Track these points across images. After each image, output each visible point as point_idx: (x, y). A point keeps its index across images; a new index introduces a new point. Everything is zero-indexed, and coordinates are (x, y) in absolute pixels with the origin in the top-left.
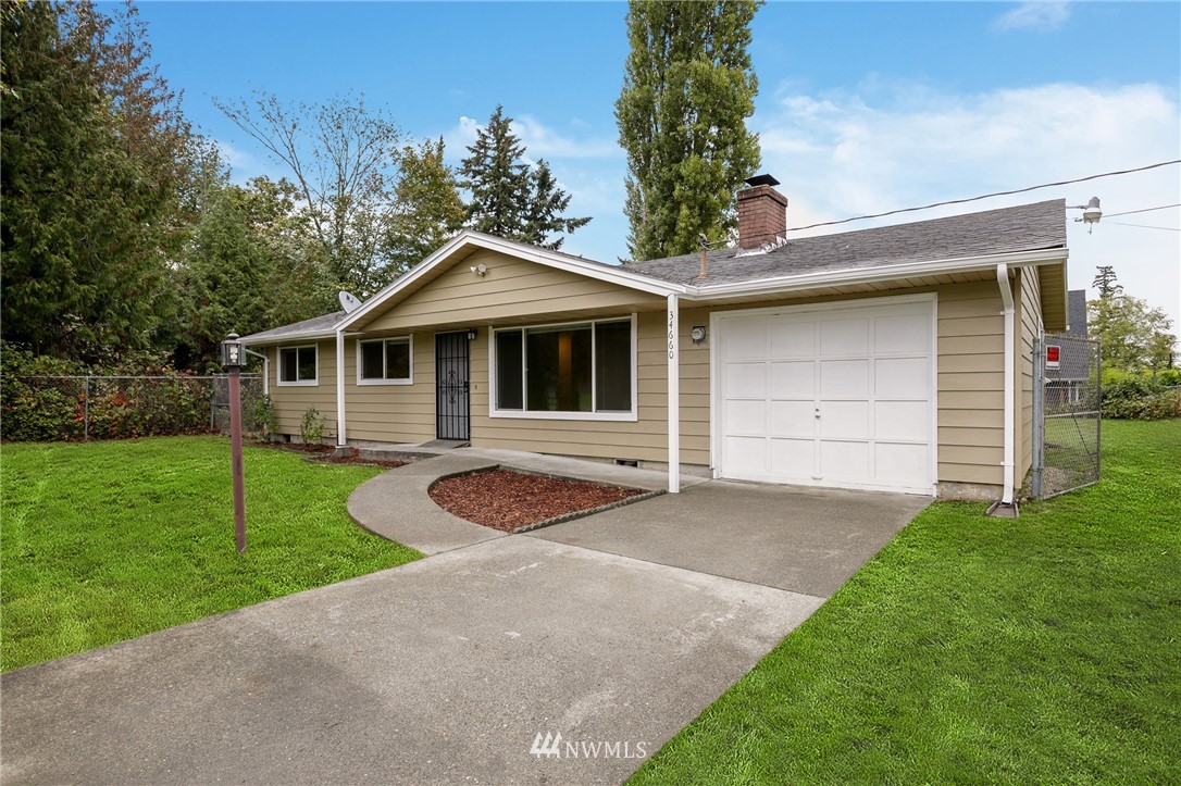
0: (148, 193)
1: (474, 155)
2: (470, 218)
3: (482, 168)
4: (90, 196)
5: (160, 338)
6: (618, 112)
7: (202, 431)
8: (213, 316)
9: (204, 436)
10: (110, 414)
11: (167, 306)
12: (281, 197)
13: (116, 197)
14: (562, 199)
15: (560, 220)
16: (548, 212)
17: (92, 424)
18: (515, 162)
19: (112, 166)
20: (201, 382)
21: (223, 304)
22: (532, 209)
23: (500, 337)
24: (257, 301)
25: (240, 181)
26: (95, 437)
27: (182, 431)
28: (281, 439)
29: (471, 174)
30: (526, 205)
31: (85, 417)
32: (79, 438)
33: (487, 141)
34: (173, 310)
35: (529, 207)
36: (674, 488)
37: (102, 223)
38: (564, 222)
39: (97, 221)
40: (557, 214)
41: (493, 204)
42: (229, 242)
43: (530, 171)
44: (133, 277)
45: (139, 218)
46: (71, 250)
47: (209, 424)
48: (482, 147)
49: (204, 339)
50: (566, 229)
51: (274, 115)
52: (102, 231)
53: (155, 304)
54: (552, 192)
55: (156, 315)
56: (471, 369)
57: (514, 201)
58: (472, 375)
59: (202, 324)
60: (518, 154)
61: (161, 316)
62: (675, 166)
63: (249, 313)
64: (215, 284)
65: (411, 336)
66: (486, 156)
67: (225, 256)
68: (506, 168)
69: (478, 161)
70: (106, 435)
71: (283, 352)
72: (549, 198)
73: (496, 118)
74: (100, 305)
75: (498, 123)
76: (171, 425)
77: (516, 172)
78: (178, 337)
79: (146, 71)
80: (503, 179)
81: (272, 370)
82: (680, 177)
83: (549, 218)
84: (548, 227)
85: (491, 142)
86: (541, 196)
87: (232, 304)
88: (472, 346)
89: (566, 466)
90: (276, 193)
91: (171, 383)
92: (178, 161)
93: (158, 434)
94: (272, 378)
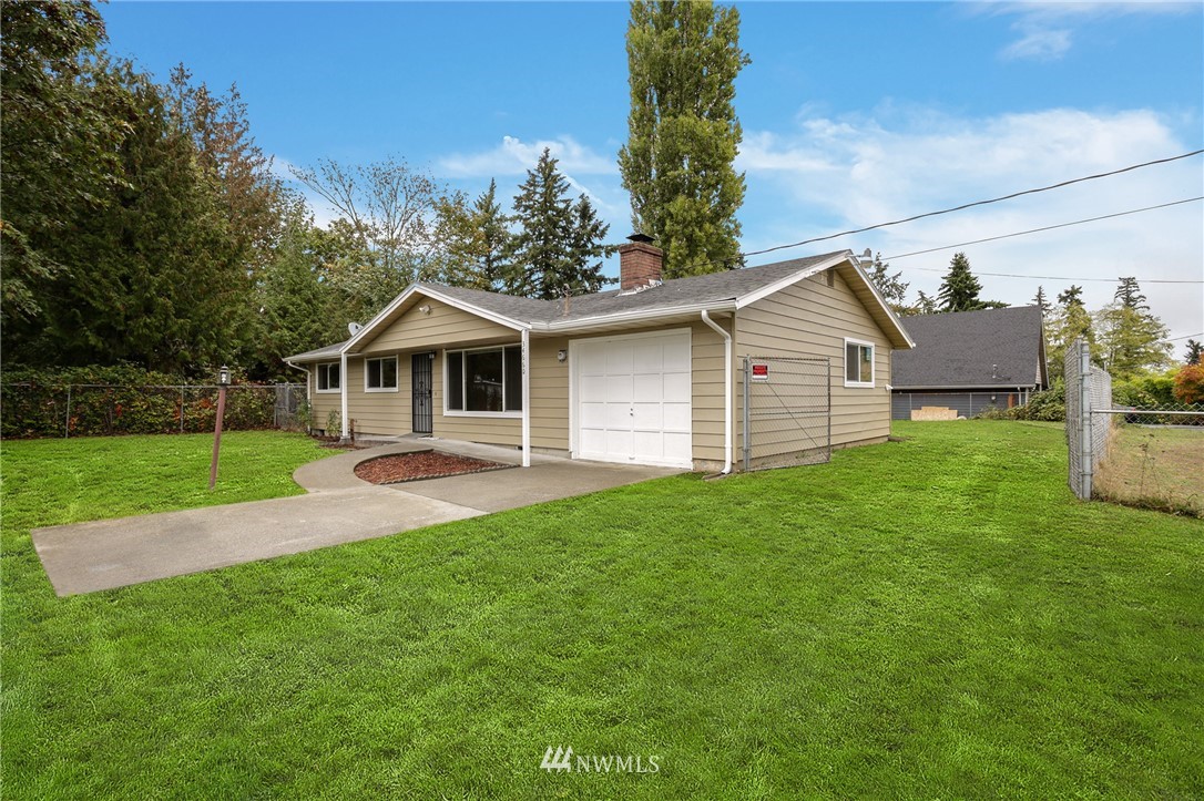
0: (230, 248)
1: (525, 192)
2: (521, 246)
3: (532, 203)
4: (187, 253)
5: (244, 355)
6: (621, 160)
7: (266, 428)
8: (281, 338)
9: (268, 431)
10: (199, 414)
11: (246, 332)
12: (356, 235)
13: (205, 253)
14: (601, 228)
15: (599, 247)
16: (589, 240)
17: (186, 421)
18: (561, 197)
19: (204, 228)
20: (269, 391)
21: (291, 330)
22: (575, 238)
23: (450, 356)
24: (315, 326)
25: (322, 224)
26: (188, 431)
27: (252, 427)
28: (319, 433)
29: (522, 209)
30: (570, 235)
31: (181, 417)
32: (177, 431)
33: (537, 179)
34: (251, 335)
35: (573, 235)
36: (526, 463)
37: (195, 272)
38: (602, 248)
39: (191, 270)
40: (596, 241)
41: (540, 234)
42: (298, 280)
43: (573, 204)
44: (218, 312)
45: (224, 266)
46: (172, 293)
47: (272, 422)
48: (531, 185)
49: (273, 355)
50: (603, 254)
51: (335, 176)
52: (193, 279)
53: (237, 330)
54: (592, 222)
55: (238, 339)
56: (434, 380)
57: (559, 231)
58: (434, 385)
59: (273, 346)
60: (563, 191)
61: (243, 340)
62: (666, 205)
63: (310, 336)
64: (284, 312)
65: (397, 356)
66: (535, 193)
67: (293, 292)
68: (552, 203)
69: (528, 197)
70: (196, 430)
71: (319, 367)
72: (589, 228)
73: (544, 160)
74: (194, 333)
75: (546, 163)
76: (244, 422)
77: (562, 206)
78: (254, 356)
79: (245, 142)
80: (550, 212)
81: (313, 381)
82: (670, 215)
83: (590, 245)
84: (589, 253)
85: (540, 179)
86: (583, 227)
87: (297, 329)
88: (434, 363)
89: (479, 450)
90: (352, 233)
91: (244, 391)
92: (271, 210)
93: (234, 429)
94: (313, 387)
